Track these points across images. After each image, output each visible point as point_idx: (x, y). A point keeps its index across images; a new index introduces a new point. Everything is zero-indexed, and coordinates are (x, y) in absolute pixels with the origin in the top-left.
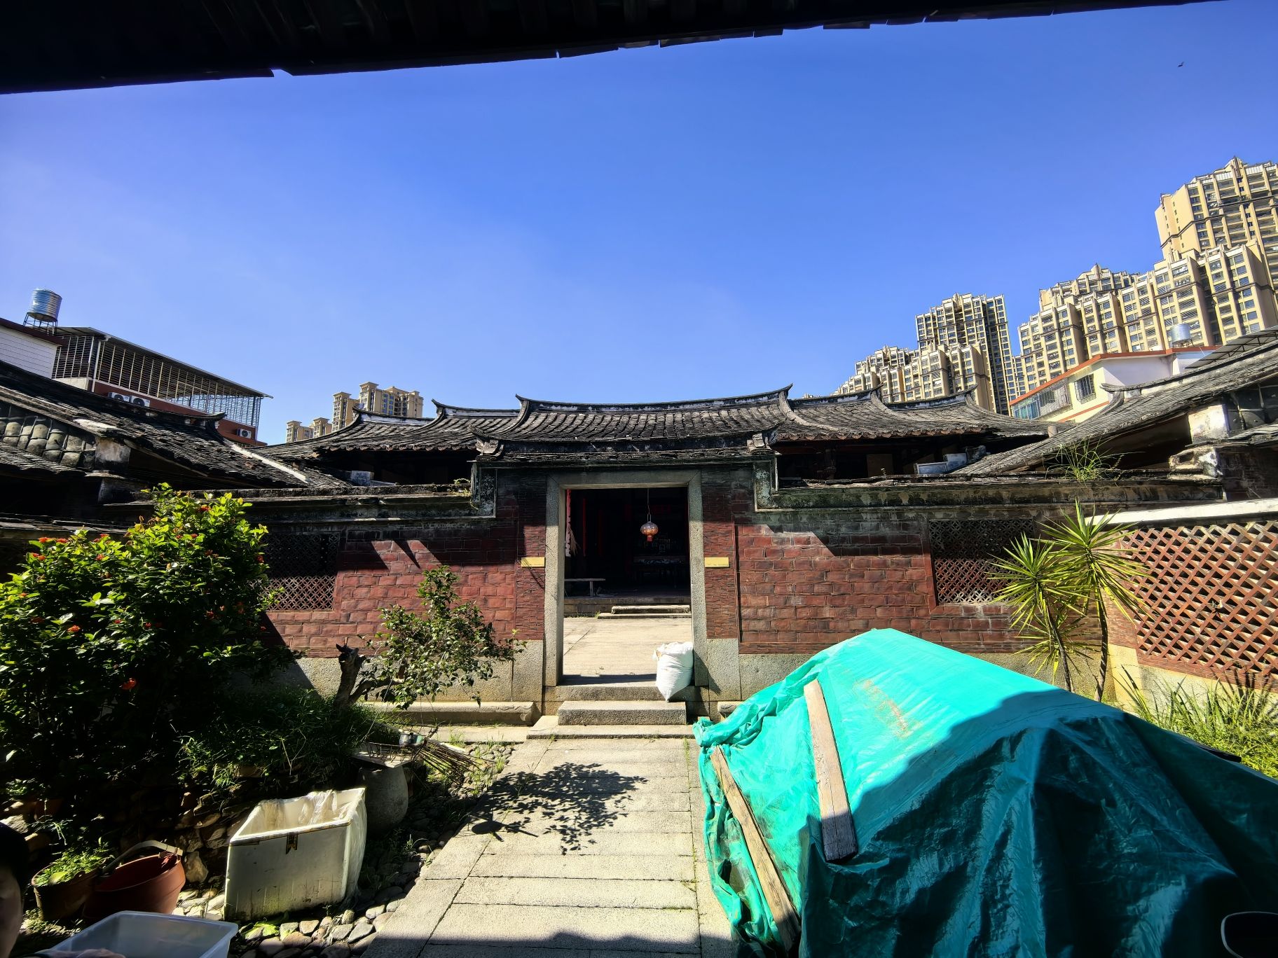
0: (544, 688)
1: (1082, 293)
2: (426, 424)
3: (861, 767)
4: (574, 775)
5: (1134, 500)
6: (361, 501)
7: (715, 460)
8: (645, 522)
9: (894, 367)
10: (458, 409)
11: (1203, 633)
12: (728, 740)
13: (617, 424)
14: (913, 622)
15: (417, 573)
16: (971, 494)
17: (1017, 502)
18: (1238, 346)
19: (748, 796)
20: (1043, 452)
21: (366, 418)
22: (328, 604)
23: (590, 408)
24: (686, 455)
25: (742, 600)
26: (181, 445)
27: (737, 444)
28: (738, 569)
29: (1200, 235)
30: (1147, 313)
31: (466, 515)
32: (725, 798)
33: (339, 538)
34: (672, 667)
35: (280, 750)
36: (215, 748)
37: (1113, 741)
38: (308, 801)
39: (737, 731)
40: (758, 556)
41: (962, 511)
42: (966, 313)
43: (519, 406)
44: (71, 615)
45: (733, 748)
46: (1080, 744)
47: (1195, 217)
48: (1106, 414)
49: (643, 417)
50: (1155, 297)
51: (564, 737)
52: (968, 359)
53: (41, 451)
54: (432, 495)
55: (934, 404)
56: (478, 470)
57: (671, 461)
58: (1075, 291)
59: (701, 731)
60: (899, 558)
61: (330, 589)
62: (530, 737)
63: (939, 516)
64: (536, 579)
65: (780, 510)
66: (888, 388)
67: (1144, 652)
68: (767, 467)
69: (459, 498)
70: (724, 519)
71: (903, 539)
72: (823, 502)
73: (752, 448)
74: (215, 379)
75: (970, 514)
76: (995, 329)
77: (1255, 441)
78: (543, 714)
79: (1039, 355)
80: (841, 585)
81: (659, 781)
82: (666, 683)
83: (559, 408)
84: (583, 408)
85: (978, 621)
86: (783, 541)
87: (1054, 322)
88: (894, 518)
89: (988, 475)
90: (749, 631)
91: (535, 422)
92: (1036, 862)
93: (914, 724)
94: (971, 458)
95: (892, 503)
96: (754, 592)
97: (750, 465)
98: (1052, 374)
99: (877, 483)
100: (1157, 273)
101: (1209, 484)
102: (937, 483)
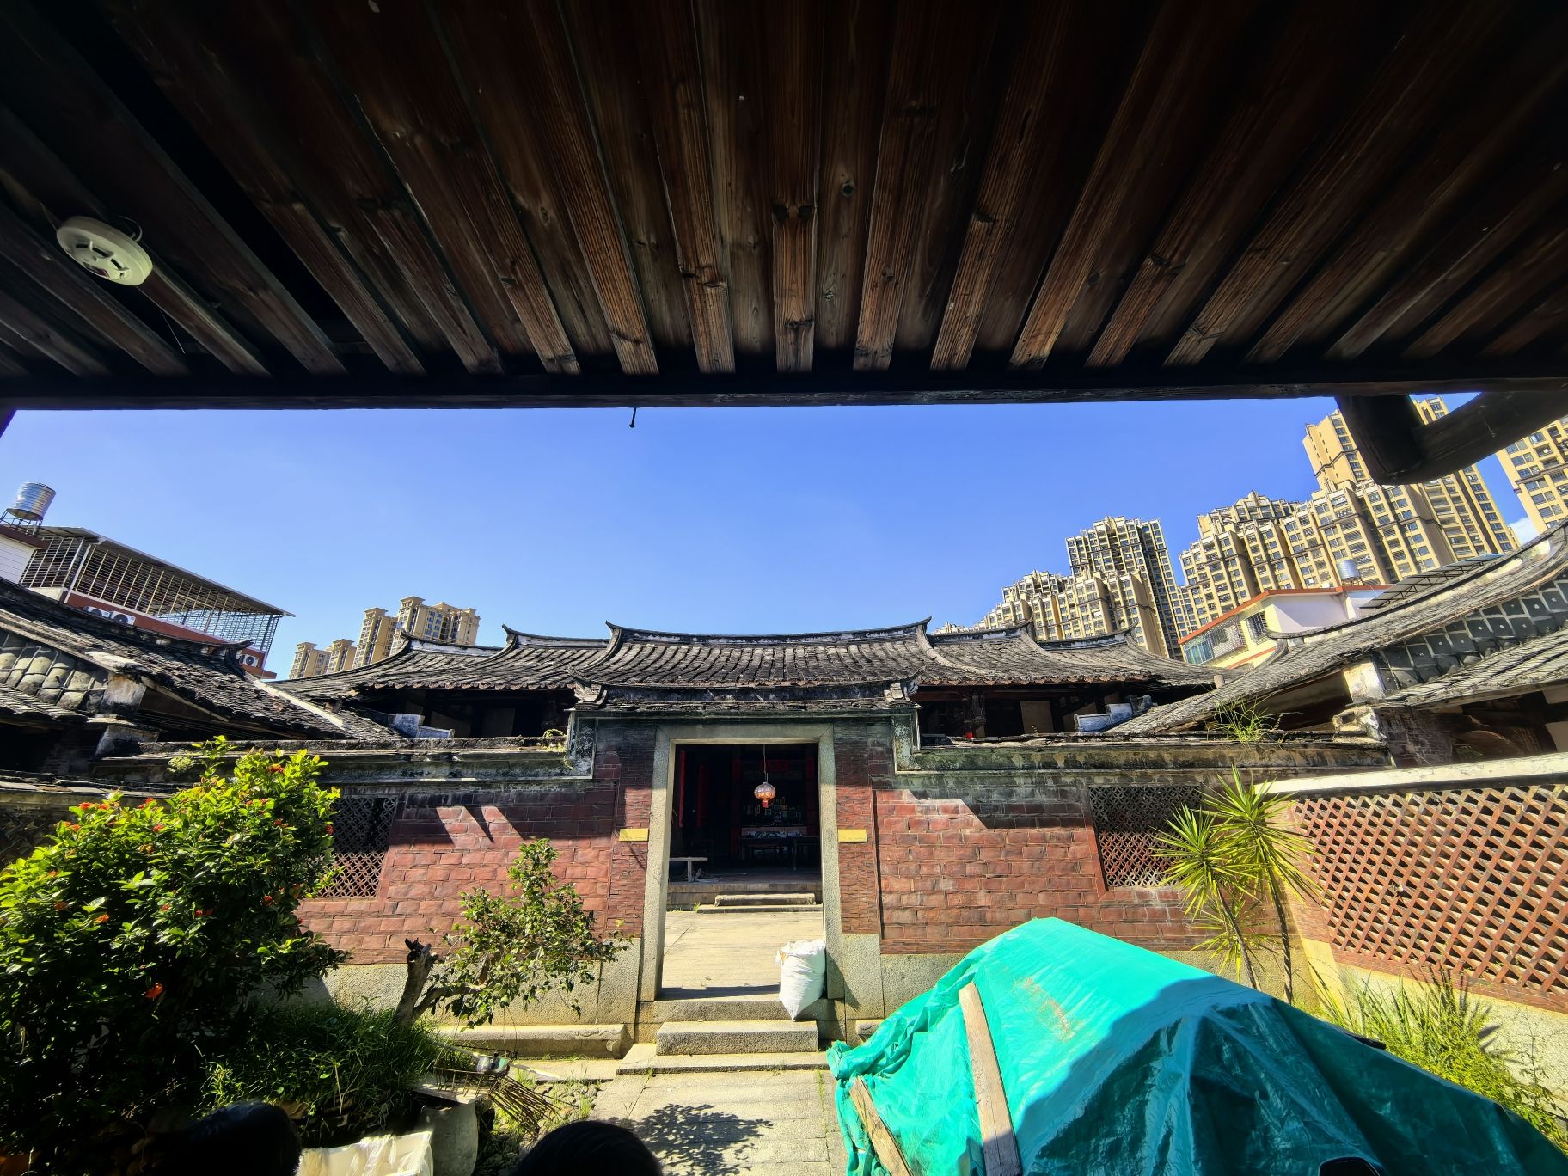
0: (639, 1004)
1: (1243, 520)
2: (492, 655)
3: (1024, 1078)
4: (681, 1119)
5: (1302, 765)
6: (429, 757)
7: (849, 712)
8: (760, 783)
9: (1046, 594)
10: (533, 637)
11: (1391, 921)
12: (870, 1069)
13: (728, 660)
14: (1082, 911)
15: (489, 849)
16: (1131, 757)
17: (1181, 766)
18: (1412, 585)
19: (899, 1136)
20: (1208, 706)
21: (416, 646)
22: (371, 890)
23: (695, 639)
24: (815, 707)
25: (883, 883)
26: (200, 682)
27: (873, 694)
28: (877, 844)
29: (1353, 466)
30: (1313, 543)
31: (557, 775)
32: (870, 1142)
33: (396, 804)
34: (801, 972)
35: (332, 1079)
36: (247, 1078)
37: (1263, 1028)
38: (360, 1149)
39: (881, 1056)
40: (901, 827)
41: (1123, 776)
42: (1121, 537)
43: (609, 634)
44: (103, 900)
45: (877, 1078)
46: (1232, 1033)
47: (1344, 447)
48: (1272, 663)
49: (758, 651)
50: (1318, 528)
51: (665, 1071)
52: (1128, 589)
53: (36, 689)
54: (517, 750)
55: (1092, 643)
56: (576, 721)
57: (800, 714)
58: (1235, 518)
59: (837, 1059)
60: (1059, 831)
61: (375, 871)
62: (621, 1072)
63: (1099, 781)
64: (636, 857)
65: (923, 772)
66: (1041, 619)
67: (1339, 947)
68: (906, 722)
69: (551, 754)
70: (860, 782)
71: (1061, 808)
72: (971, 764)
73: (890, 700)
74: (226, 592)
75: (1132, 780)
76: (1155, 556)
77: (1411, 702)
78: (635, 1041)
79: (1206, 586)
80: (996, 864)
81: (787, 1124)
82: (792, 996)
83: (657, 638)
84: (686, 639)
85: (1154, 910)
86: (927, 810)
87: (1217, 550)
88: (1050, 783)
89: (1147, 735)
90: (893, 924)
91: (627, 654)
92: (1196, 1162)
93: (1075, 1024)
94: (1137, 709)
95: (1047, 765)
96: (896, 873)
97: (888, 720)
98: (1223, 608)
99: (1029, 742)
100: (1317, 503)
101: (1375, 748)
102: (1093, 742)
